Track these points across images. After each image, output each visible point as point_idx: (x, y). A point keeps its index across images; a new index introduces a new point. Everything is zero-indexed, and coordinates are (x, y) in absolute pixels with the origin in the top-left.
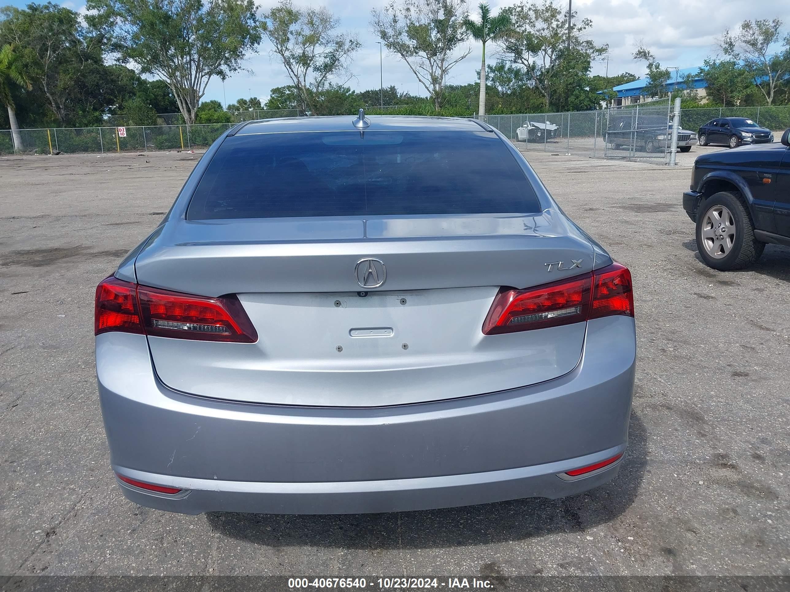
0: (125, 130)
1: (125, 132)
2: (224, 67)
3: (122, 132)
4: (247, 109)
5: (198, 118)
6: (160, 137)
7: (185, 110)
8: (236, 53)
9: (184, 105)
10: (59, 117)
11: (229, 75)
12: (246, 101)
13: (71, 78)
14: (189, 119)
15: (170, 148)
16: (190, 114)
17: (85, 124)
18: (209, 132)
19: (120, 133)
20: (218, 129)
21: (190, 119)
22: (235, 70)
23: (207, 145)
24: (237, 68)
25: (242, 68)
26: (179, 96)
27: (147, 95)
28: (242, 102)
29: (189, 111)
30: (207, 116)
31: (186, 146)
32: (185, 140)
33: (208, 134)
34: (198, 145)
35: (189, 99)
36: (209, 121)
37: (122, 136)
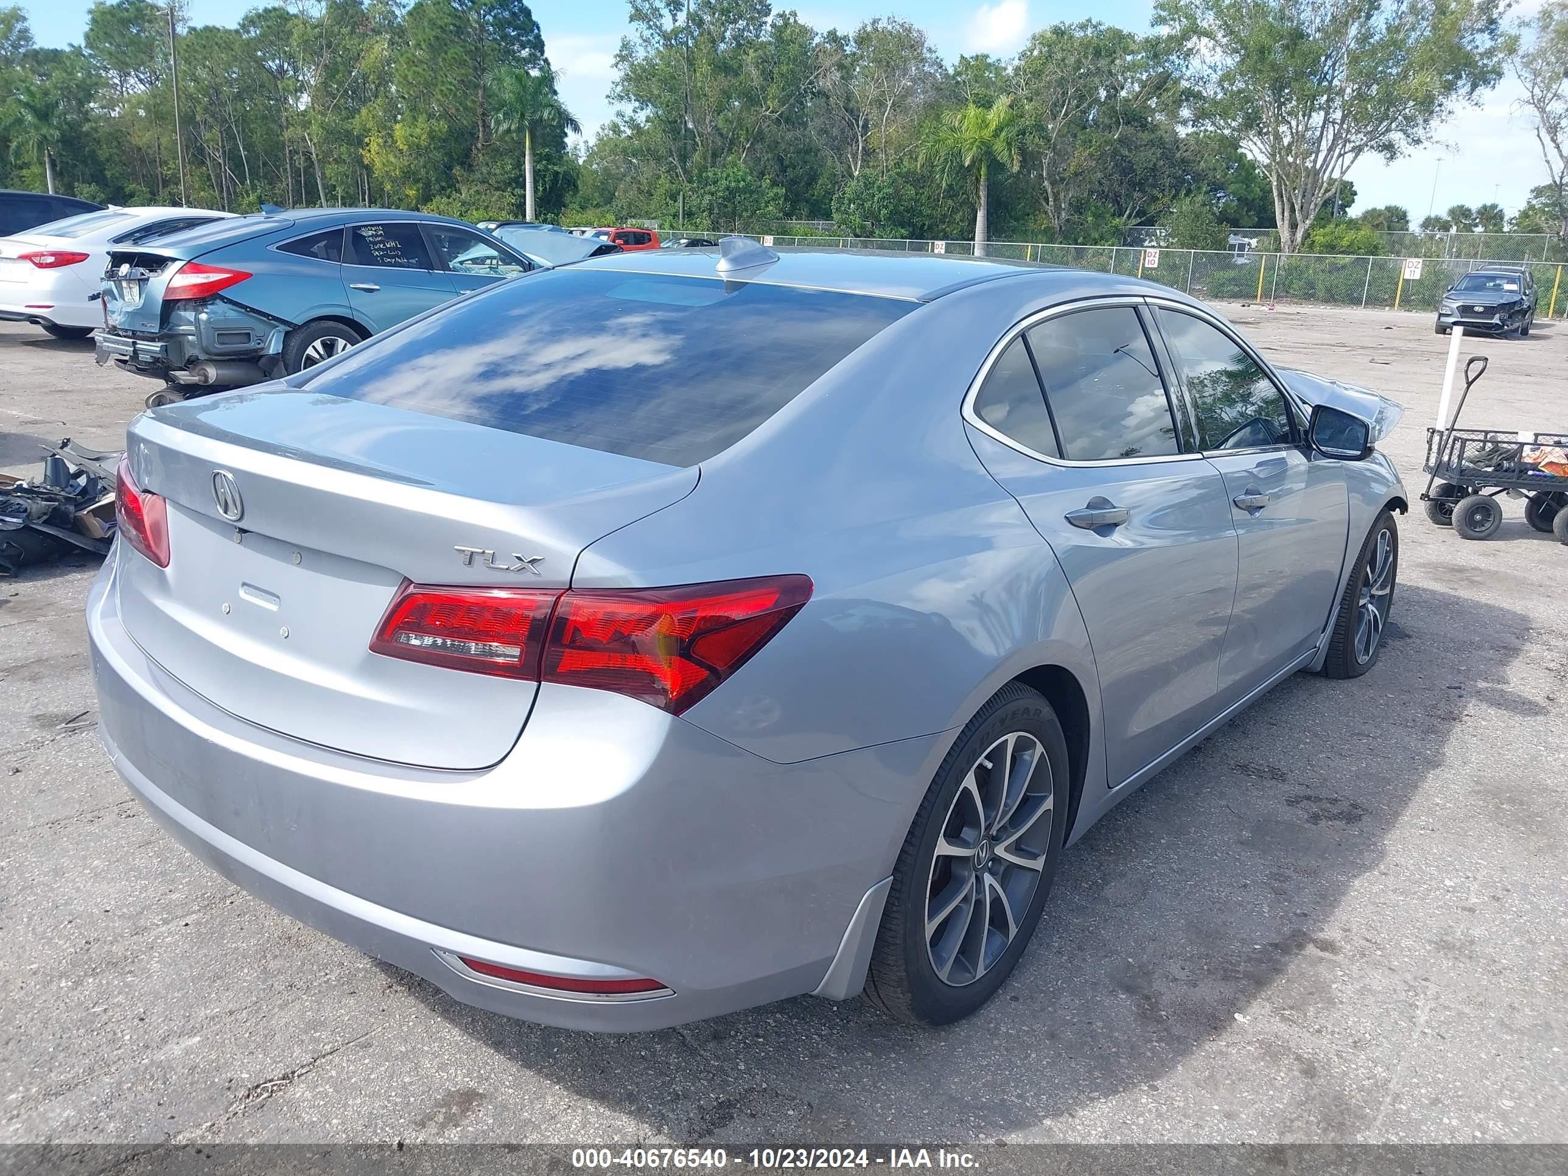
0: (1157, 255)
1: (1157, 260)
2: (1396, 137)
3: (1151, 259)
4: (1469, 228)
5: (1309, 241)
6: (1221, 273)
7: (1286, 222)
8: (1427, 105)
9: (1286, 214)
10: (1056, 223)
11: (1407, 152)
12: (1470, 210)
13: (1091, 155)
14: (1289, 242)
15: (1235, 296)
16: (1294, 234)
17: (1095, 239)
18: (1323, 271)
19: (1147, 259)
20: (1344, 267)
21: (1292, 242)
22: (1418, 142)
23: (1312, 297)
24: (1423, 138)
25: (1435, 139)
26: (1281, 196)
27: (1249, 189)
28: (1460, 213)
29: (1294, 226)
30: (1327, 238)
31: (1266, 295)
32: (1268, 282)
33: (1321, 276)
34: (1295, 296)
35: (1299, 202)
36: (1331, 248)
37: (1150, 266)
